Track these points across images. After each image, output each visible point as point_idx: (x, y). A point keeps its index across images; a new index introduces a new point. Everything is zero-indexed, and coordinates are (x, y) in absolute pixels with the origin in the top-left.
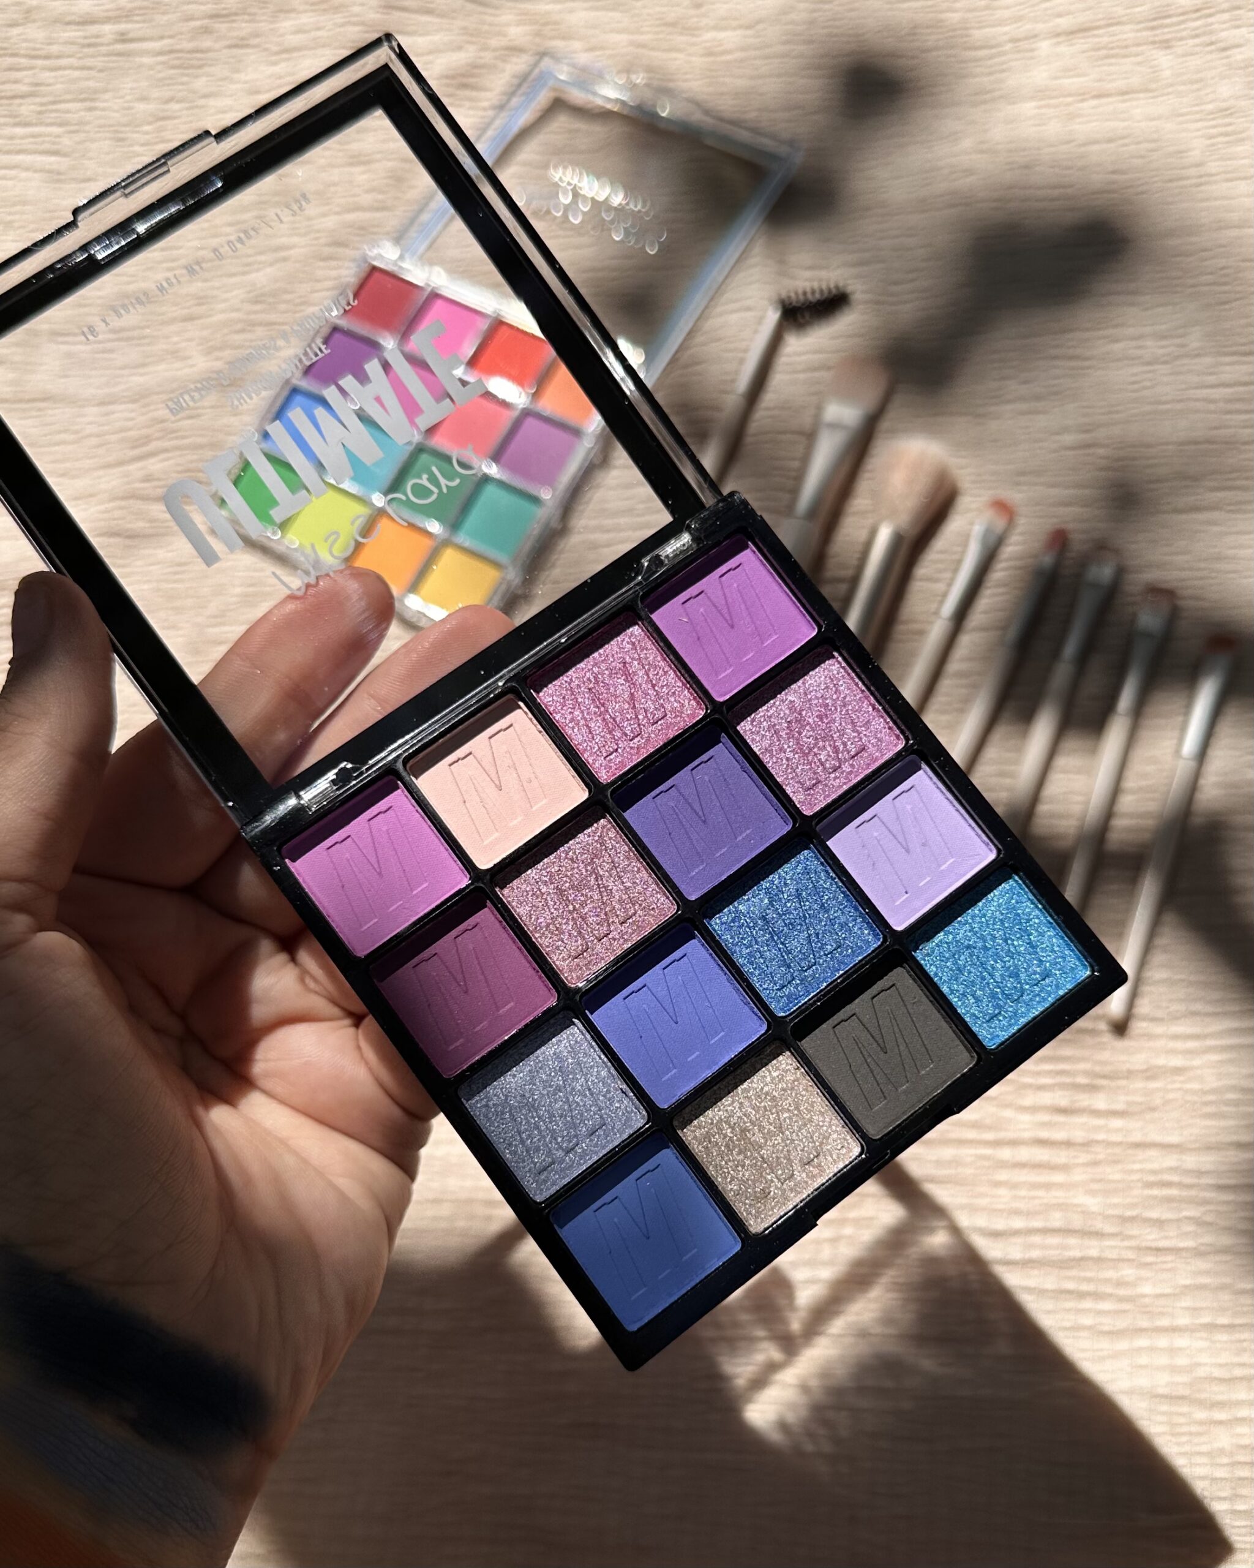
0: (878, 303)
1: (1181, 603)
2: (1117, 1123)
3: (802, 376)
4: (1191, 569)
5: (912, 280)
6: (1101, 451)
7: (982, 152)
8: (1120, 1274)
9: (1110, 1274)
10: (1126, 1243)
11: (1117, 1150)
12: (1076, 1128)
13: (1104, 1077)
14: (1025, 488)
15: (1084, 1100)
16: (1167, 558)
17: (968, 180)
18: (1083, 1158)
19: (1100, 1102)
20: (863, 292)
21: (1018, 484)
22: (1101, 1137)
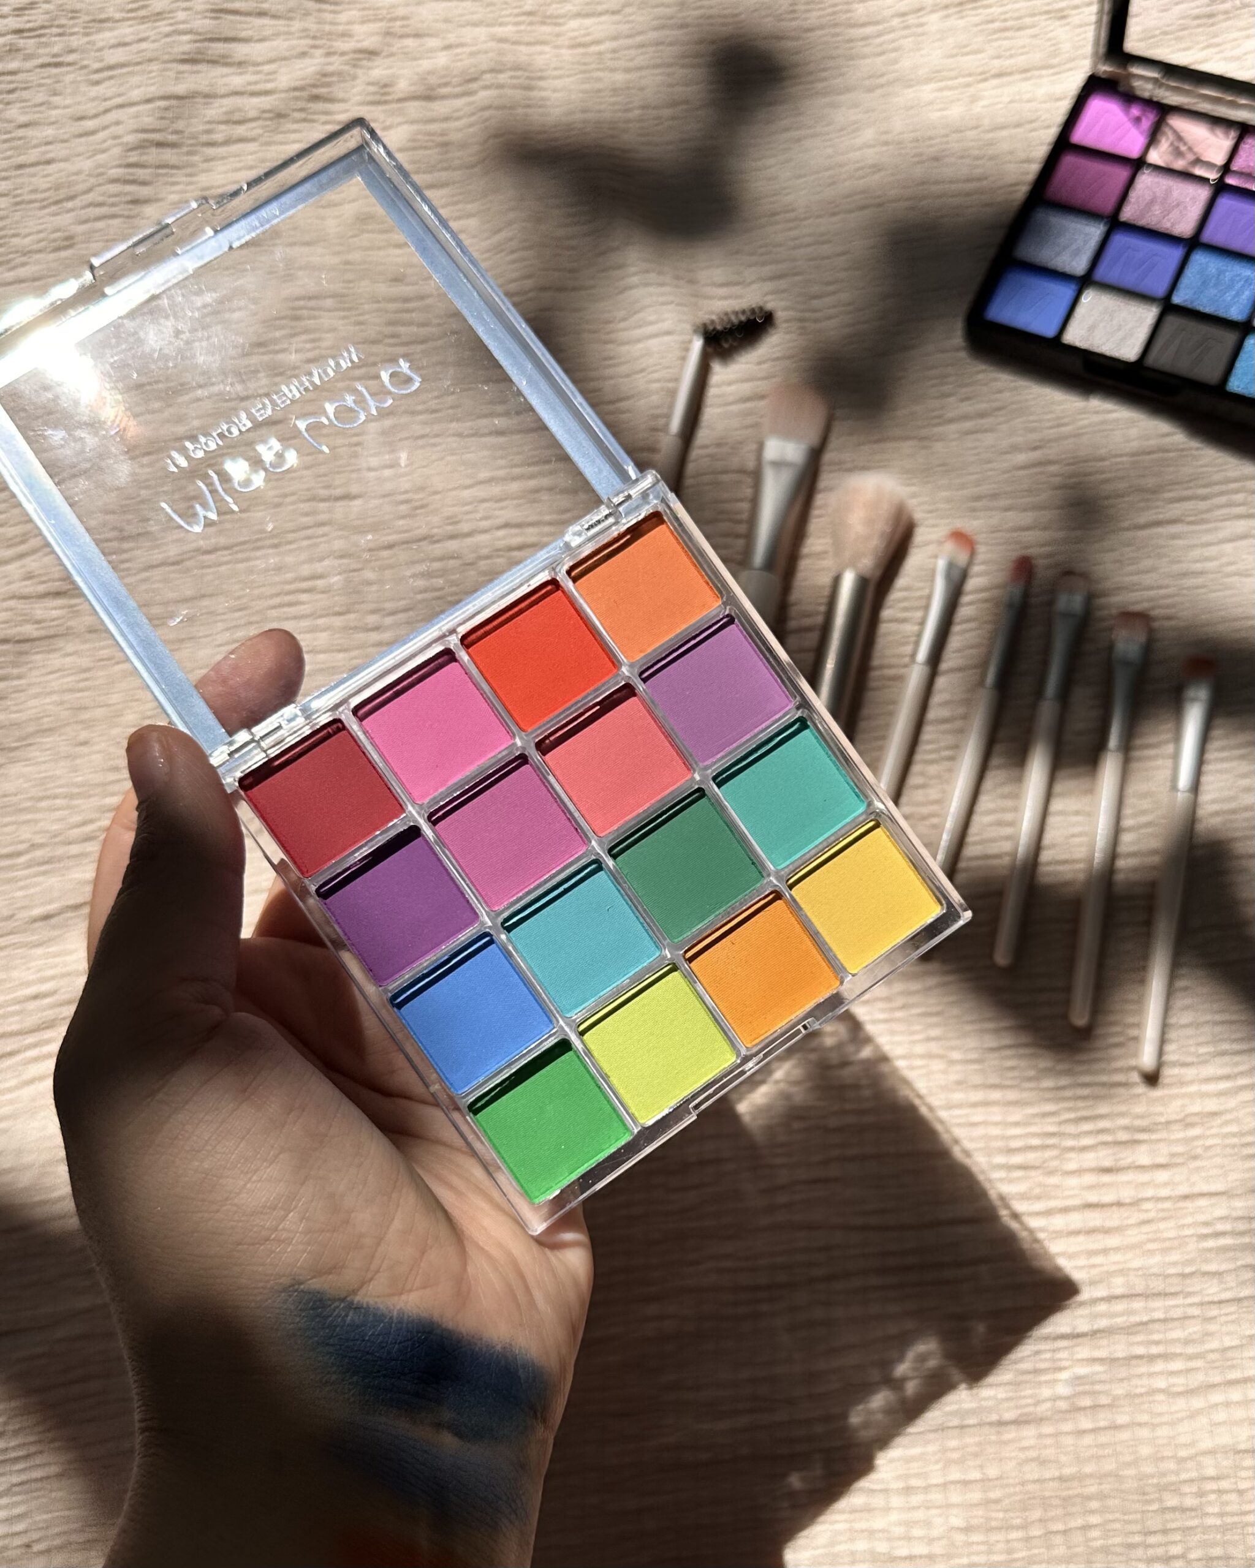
0: (801, 320)
1: (1156, 625)
2: (1162, 1176)
3: (735, 408)
4: (1160, 587)
5: (834, 293)
6: (1053, 468)
7: (886, 143)
8: (1186, 1332)
9: (1177, 1334)
10: (1189, 1300)
11: (1167, 1205)
12: (1124, 1187)
13: (1143, 1130)
14: (982, 514)
15: (1128, 1156)
16: (1135, 579)
17: (877, 177)
18: (1135, 1217)
19: (1142, 1156)
20: (785, 309)
21: (974, 510)
22: (1149, 1193)
